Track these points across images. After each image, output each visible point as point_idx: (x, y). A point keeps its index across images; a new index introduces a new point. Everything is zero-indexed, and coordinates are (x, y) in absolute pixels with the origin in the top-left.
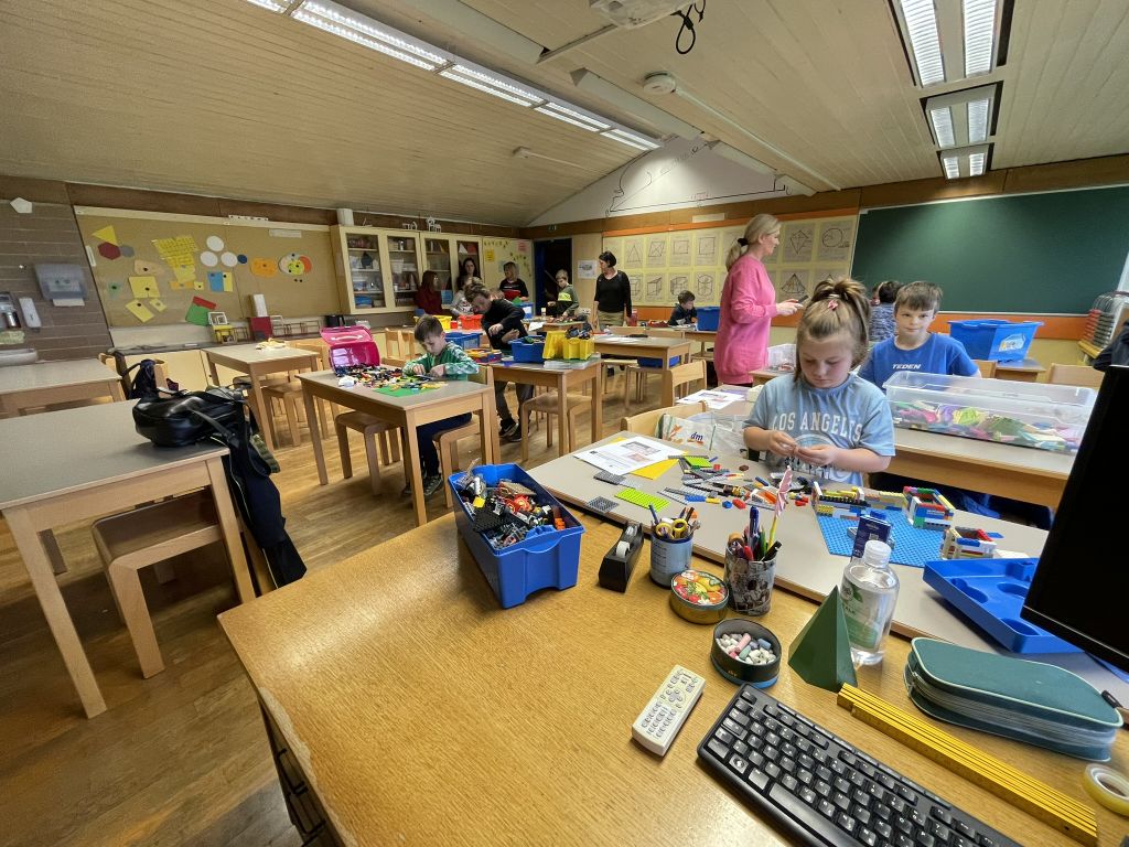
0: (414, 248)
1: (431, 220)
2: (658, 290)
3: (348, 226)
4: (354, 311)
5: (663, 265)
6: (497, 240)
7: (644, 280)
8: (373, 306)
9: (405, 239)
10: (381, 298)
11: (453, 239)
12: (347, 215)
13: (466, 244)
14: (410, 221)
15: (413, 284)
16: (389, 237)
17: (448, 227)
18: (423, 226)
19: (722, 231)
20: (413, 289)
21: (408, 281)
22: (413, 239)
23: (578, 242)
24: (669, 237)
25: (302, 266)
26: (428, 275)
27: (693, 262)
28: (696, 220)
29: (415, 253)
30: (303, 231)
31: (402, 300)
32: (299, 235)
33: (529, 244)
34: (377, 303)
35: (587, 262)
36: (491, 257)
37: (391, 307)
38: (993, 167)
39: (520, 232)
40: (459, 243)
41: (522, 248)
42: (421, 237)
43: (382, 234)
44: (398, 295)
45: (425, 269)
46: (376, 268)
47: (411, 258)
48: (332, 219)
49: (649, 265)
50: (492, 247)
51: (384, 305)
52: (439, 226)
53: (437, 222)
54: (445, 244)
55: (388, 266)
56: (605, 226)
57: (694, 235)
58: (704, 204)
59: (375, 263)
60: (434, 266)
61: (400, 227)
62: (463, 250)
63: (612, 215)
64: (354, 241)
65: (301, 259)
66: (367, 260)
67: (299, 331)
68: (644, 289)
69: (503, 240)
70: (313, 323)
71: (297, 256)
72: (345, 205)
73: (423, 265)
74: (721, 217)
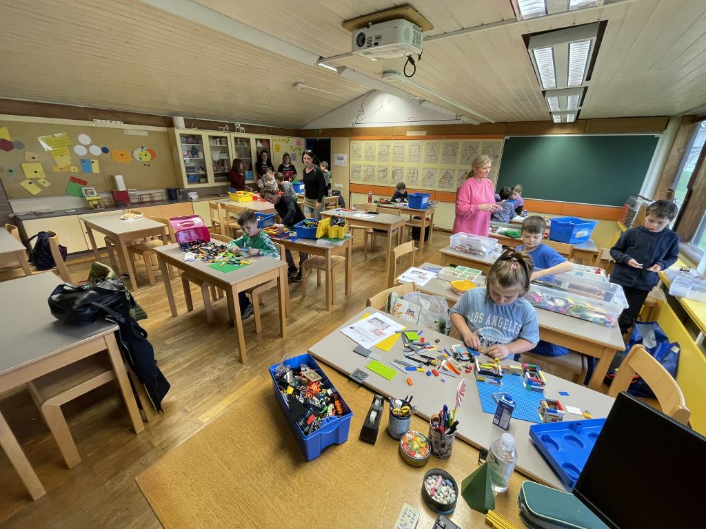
0: (227, 143)
1: (238, 124)
2: (385, 176)
3: (180, 128)
4: (187, 186)
5: (388, 161)
6: (282, 138)
7: (376, 169)
8: (200, 183)
9: (220, 138)
10: (205, 176)
11: (253, 137)
12: (180, 121)
13: (261, 141)
14: (223, 124)
15: (226, 167)
16: (210, 136)
17: (249, 129)
18: (232, 128)
19: (424, 142)
20: (227, 171)
21: (223, 165)
22: (226, 137)
23: (334, 141)
24: (392, 143)
25: (149, 155)
26: (237, 162)
27: (406, 161)
28: (409, 134)
29: (228, 147)
30: (149, 132)
31: (220, 178)
32: (146, 134)
33: (303, 141)
34: (202, 180)
35: (340, 155)
36: (278, 149)
37: (212, 182)
38: (580, 118)
39: (297, 132)
40: (257, 140)
41: (299, 143)
42: (231, 136)
43: (205, 134)
44: (216, 175)
45: (235, 158)
46: (201, 157)
47: (225, 150)
48: (169, 123)
49: (380, 160)
50: (279, 143)
51: (207, 182)
52: (243, 128)
53: (242, 125)
54: (248, 140)
55: (209, 155)
56: (351, 133)
57: (407, 143)
58: (414, 124)
59: (200, 153)
60: (240, 155)
61: (217, 129)
62: (260, 145)
63: (357, 126)
64: (187, 138)
65: (149, 150)
66: (194, 152)
67: (149, 200)
68: (376, 175)
69: (286, 138)
70: (159, 194)
71: (145, 148)
72: (178, 114)
73: (233, 155)
74: (424, 133)
